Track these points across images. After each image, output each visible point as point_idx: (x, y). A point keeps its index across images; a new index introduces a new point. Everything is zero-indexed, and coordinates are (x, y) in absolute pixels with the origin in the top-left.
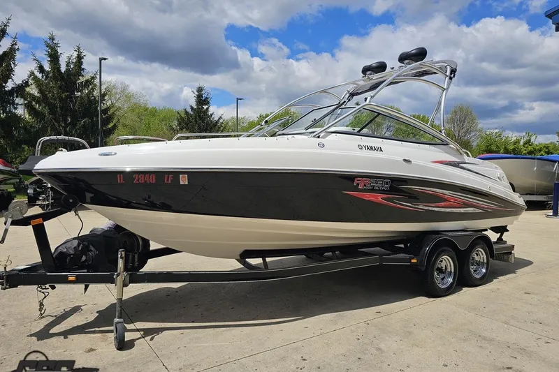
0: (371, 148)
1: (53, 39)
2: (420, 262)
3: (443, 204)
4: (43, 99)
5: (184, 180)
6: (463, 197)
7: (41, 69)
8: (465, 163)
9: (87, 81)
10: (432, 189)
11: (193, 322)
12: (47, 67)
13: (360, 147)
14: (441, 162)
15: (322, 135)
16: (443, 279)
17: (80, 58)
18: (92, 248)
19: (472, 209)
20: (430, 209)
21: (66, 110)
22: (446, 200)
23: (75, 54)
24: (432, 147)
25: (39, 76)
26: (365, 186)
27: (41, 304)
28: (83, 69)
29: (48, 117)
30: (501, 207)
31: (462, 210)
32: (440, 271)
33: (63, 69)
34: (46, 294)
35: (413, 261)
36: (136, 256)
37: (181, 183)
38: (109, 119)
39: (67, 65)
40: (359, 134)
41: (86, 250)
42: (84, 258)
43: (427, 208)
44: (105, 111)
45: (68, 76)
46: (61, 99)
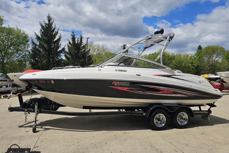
0: (121, 71)
1: (73, 33)
2: (146, 115)
3: (160, 92)
4: (70, 53)
5: (53, 82)
6: (173, 90)
7: (70, 43)
8: (175, 75)
9: (84, 46)
10: (152, 86)
11: (62, 128)
12: (71, 42)
13: (116, 70)
14: (159, 75)
15: (103, 66)
16: (160, 123)
17: (81, 38)
18: (33, 102)
19: (180, 95)
20: (153, 94)
21: (77, 56)
22: (161, 91)
23: (80, 37)
24: (154, 69)
25: (69, 45)
26: (117, 84)
27: (26, 118)
28: (82, 42)
29: (71, 59)
30: (200, 95)
31: (173, 95)
32: (159, 120)
33: (76, 42)
34: (27, 115)
35: (144, 114)
36: (54, 106)
37: (52, 83)
38: (91, 59)
39: (77, 41)
40: (118, 65)
41: (31, 103)
42: (31, 105)
43: (152, 94)
44: (90, 56)
45: (77, 45)
46: (75, 53)
